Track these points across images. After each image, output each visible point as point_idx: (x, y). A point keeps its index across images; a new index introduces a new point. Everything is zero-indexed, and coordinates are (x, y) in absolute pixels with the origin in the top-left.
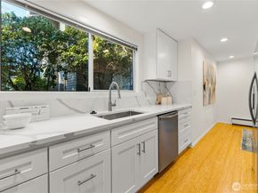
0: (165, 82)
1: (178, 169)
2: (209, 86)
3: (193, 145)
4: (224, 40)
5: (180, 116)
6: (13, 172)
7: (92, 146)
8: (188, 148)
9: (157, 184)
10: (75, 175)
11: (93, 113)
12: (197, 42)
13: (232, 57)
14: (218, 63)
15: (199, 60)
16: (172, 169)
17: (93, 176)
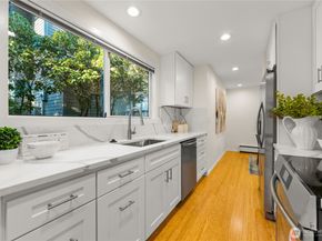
0: (180, 108)
1: (197, 197)
2: (220, 113)
3: (209, 173)
4: (235, 69)
5: (198, 143)
6: (69, 197)
7: (130, 173)
8: (204, 176)
9: (180, 212)
10: (116, 202)
11: (113, 141)
12: (211, 68)
13: (240, 85)
14: (227, 90)
15: (213, 86)
16: (192, 197)
17: (131, 203)
